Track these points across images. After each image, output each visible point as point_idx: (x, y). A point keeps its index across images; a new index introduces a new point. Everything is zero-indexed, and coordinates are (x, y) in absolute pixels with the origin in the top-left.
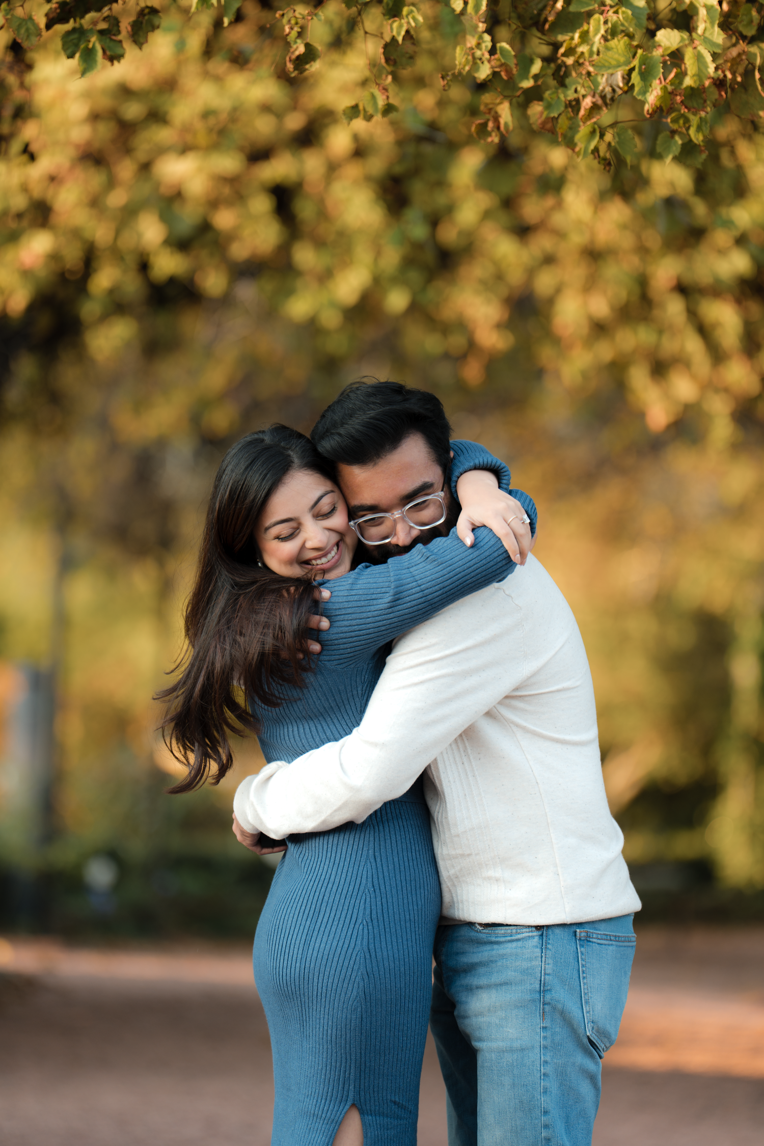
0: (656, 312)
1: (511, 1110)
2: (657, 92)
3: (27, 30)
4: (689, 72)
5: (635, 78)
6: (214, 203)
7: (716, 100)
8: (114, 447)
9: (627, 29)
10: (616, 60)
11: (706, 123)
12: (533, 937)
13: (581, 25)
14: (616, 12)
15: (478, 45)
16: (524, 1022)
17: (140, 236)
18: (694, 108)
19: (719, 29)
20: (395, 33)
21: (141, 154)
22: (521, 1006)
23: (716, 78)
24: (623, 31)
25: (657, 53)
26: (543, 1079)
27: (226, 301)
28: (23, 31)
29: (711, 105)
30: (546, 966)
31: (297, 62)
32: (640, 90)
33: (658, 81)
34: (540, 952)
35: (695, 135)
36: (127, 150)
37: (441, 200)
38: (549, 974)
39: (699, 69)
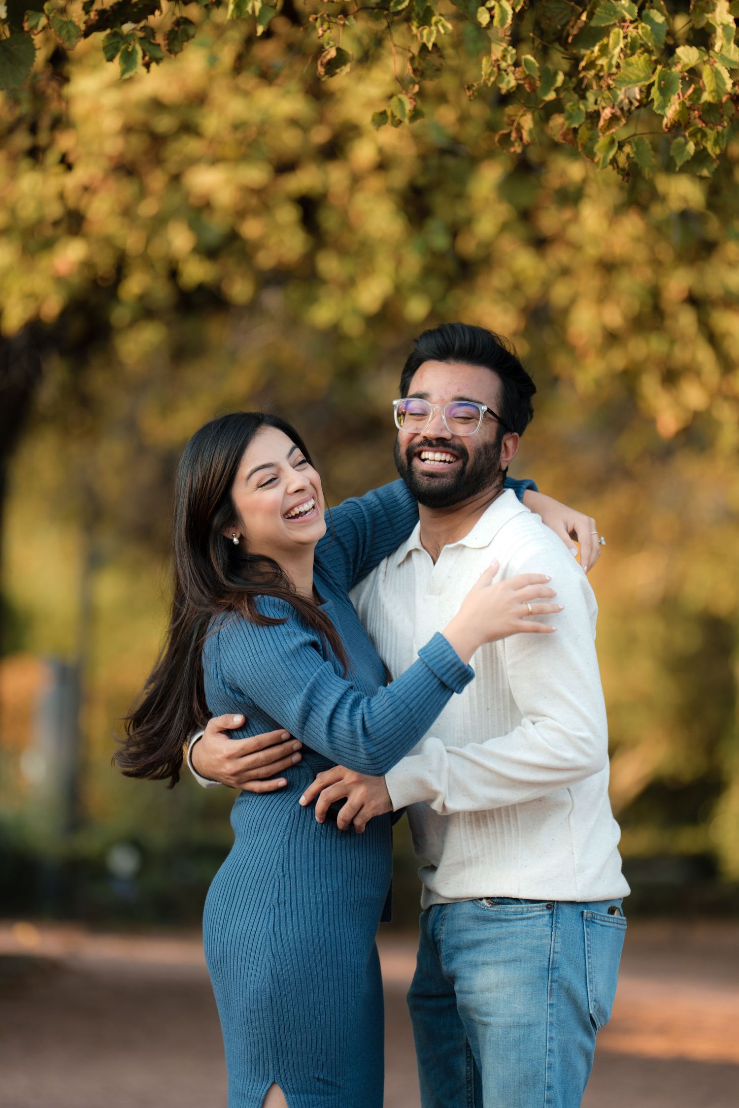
0: (668, 323)
1: (515, 1084)
2: (675, 108)
3: (68, 32)
4: (707, 88)
5: (655, 93)
6: (241, 214)
7: (733, 115)
8: (140, 449)
9: (646, 43)
10: (636, 75)
11: (723, 137)
12: (543, 916)
13: (601, 39)
14: (636, 28)
15: (504, 57)
16: (532, 998)
17: (169, 244)
18: (712, 123)
19: (735, 46)
20: (425, 40)
21: (172, 167)
22: (530, 983)
23: (733, 94)
24: (642, 45)
25: (676, 69)
26: (549, 1055)
27: (253, 307)
28: (64, 32)
29: (728, 120)
30: (556, 944)
31: (328, 67)
32: (659, 105)
33: (676, 97)
34: (550, 930)
35: (712, 149)
36: (158, 161)
37: (461, 212)
38: (557, 953)
39: (717, 85)
